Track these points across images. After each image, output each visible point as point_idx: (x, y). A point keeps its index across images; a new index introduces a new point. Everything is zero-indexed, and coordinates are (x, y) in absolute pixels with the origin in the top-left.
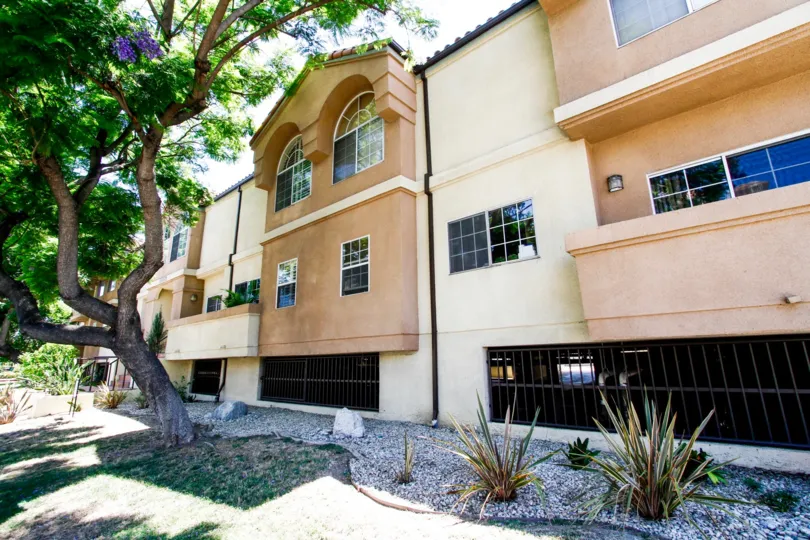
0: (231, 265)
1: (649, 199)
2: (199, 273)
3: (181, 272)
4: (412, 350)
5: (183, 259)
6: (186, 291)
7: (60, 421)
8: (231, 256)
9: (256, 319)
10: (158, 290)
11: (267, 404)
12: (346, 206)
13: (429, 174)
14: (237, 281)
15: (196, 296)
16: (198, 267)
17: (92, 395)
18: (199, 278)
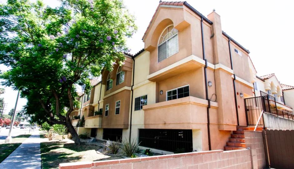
0: (99, 103)
1: (166, 96)
2: (93, 105)
3: (88, 105)
4: (127, 129)
5: (89, 101)
6: (90, 109)
7: (60, 141)
8: (99, 101)
9: (101, 118)
10: (84, 109)
11: (103, 140)
12: (118, 92)
13: (133, 85)
14: (100, 108)
15: (92, 111)
16: (93, 103)
17: (67, 135)
18: (93, 106)
